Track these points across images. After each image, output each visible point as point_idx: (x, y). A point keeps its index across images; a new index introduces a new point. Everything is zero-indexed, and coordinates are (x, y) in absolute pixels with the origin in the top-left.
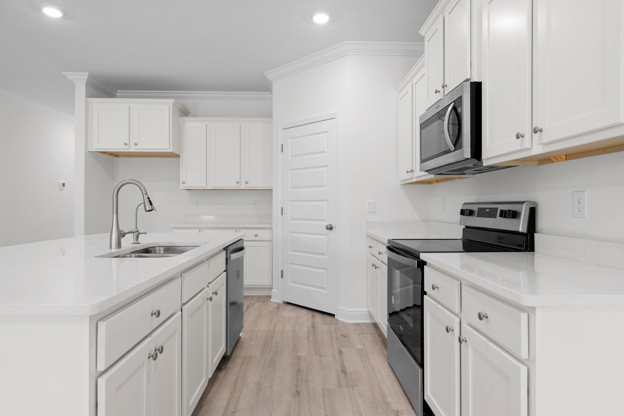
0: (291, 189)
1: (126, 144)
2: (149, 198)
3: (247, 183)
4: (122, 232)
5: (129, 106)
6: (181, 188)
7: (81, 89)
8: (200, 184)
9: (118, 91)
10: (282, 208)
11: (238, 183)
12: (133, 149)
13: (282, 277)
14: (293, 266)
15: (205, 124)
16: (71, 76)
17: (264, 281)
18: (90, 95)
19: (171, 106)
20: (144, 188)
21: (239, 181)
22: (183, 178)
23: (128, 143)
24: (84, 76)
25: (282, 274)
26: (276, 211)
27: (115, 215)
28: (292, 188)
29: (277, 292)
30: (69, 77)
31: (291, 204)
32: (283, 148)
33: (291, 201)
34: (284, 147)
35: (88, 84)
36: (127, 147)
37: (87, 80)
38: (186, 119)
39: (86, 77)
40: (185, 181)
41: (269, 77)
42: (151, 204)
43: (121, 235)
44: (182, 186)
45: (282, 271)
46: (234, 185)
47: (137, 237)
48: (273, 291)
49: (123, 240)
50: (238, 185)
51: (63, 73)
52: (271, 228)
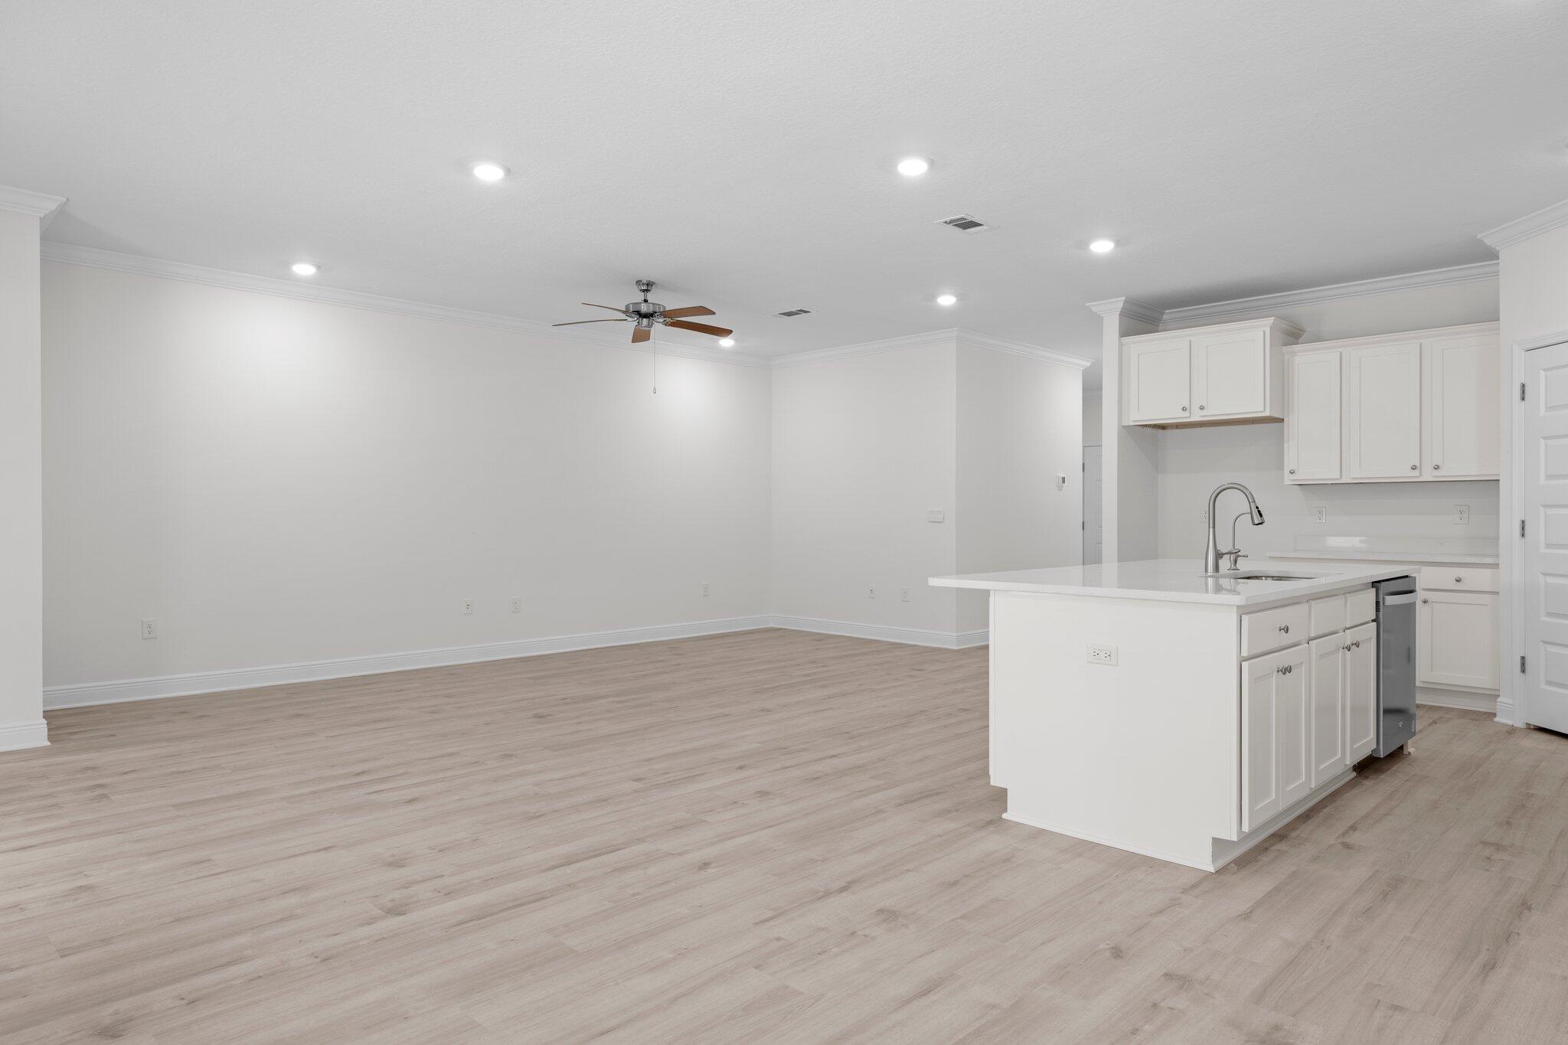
0: (1546, 480)
1: (1184, 409)
2: (1257, 508)
3: (1437, 468)
4: (1220, 552)
5: (1190, 341)
6: (1287, 482)
7: (1112, 324)
8: (1326, 472)
9: (1167, 311)
10: (1523, 522)
11: (1414, 468)
12: (1197, 417)
13: (1523, 671)
14: (1551, 649)
15: (1338, 353)
16: (1096, 307)
17: (1480, 679)
18: (1125, 332)
19: (1268, 330)
20: (1251, 493)
21: (1418, 465)
22: (1290, 463)
23: (1188, 407)
24: (1119, 304)
25: (1523, 664)
26: (1509, 528)
27: (1211, 530)
28: (1549, 477)
29: (1511, 703)
30: (1094, 309)
31: (1545, 512)
32: (1526, 392)
33: (1546, 506)
34: (1526, 388)
35: (1124, 314)
36: (1187, 414)
37: (1123, 308)
38: (1296, 347)
39: (1120, 305)
40: (1295, 468)
41: (1488, 241)
42: (1261, 515)
43: (1219, 555)
44: (1288, 480)
45: (1523, 658)
46: (1404, 473)
47: (1236, 562)
48: (1499, 699)
49: (1221, 562)
50: (1416, 473)
51: (1087, 304)
52: (1496, 566)
